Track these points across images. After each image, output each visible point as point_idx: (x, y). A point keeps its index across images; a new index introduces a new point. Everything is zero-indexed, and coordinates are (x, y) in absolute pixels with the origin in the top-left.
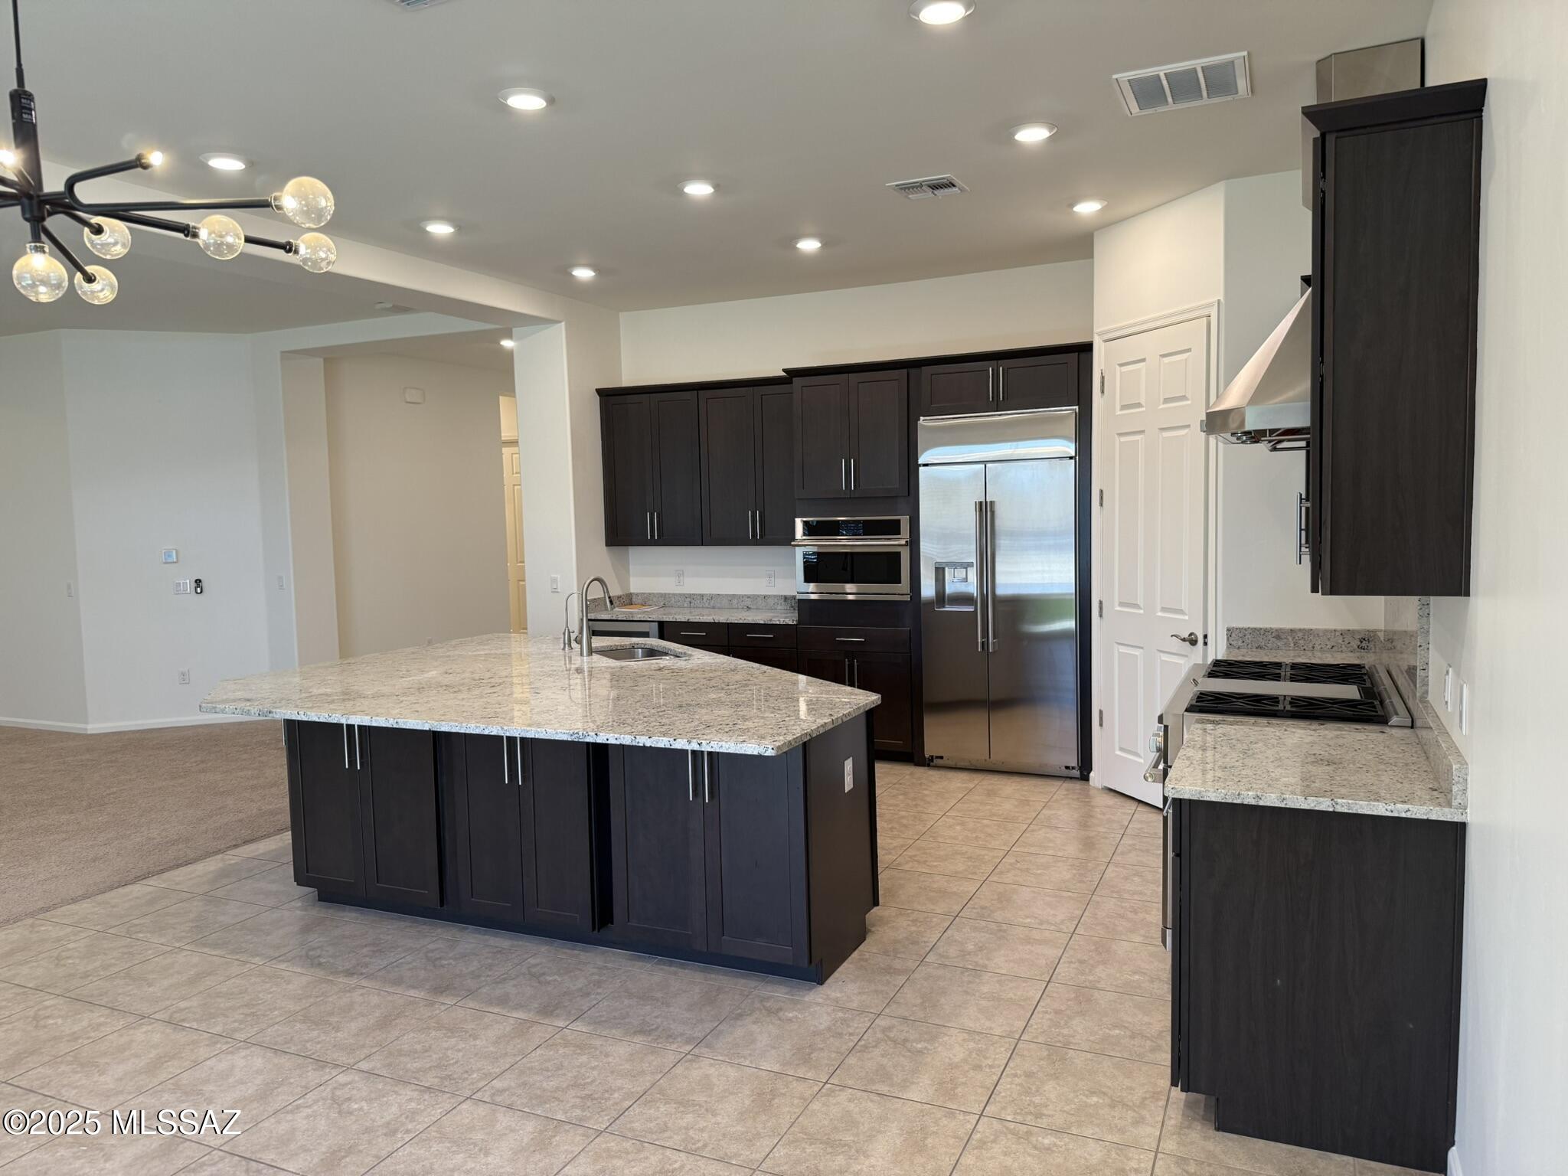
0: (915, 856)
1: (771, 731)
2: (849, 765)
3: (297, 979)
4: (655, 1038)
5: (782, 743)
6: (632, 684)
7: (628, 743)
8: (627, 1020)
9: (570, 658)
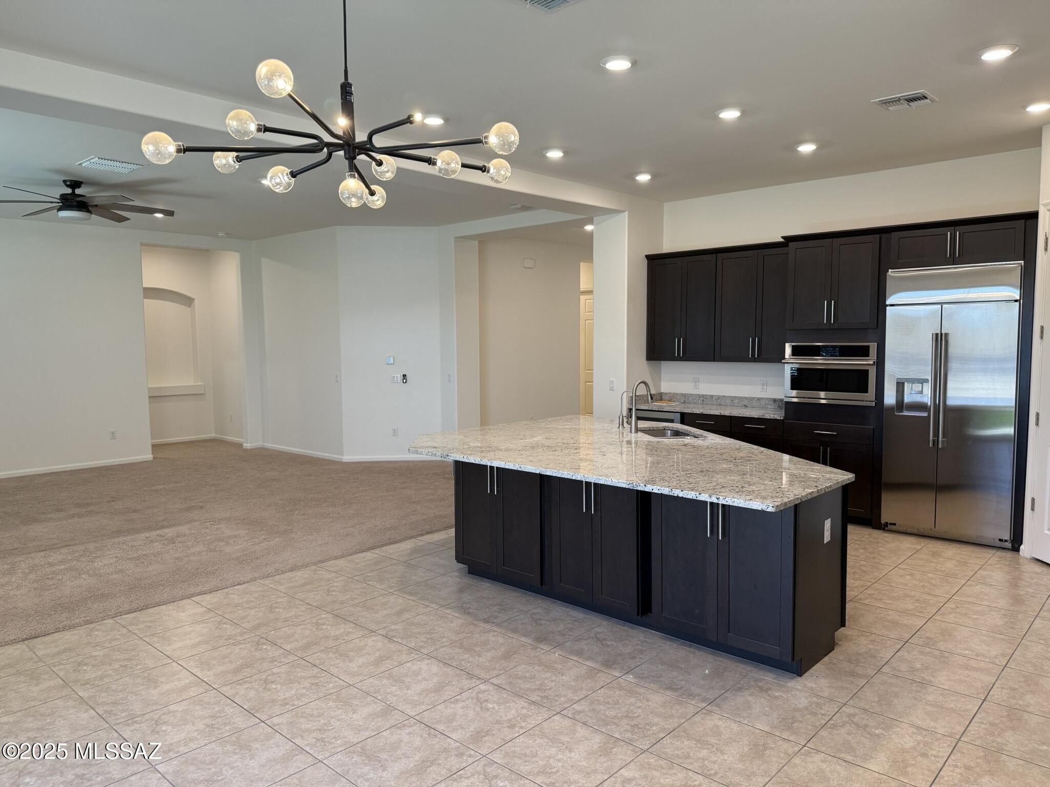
0: (873, 594)
1: (771, 494)
2: (828, 524)
3: (457, 621)
4: (680, 694)
5: (780, 503)
6: (667, 454)
7: (666, 493)
8: (661, 679)
9: (623, 433)
